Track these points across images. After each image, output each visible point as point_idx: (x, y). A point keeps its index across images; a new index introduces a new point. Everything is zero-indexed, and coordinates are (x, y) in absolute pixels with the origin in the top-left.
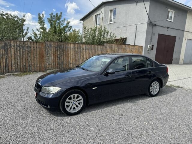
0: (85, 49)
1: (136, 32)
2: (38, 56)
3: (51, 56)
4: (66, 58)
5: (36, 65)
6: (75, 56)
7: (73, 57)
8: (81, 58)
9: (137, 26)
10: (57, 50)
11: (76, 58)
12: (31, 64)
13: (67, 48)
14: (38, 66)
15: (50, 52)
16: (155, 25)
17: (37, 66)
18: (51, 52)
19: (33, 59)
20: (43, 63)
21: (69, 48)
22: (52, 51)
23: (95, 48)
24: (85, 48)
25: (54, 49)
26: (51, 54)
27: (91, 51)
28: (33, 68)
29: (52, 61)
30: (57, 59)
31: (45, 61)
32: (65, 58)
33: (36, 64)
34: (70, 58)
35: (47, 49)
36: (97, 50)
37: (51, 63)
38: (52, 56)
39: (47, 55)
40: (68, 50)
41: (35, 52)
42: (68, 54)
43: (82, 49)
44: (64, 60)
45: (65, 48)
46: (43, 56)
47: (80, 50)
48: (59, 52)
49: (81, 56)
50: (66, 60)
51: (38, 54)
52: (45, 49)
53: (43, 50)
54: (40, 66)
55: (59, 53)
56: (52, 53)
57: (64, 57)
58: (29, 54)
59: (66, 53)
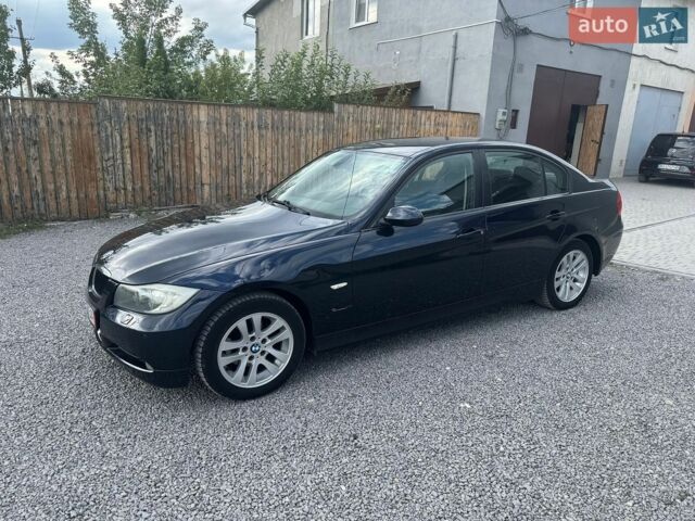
0: (259, 127)
1: (454, 60)
2: (69, 158)
3: (123, 158)
4: (184, 164)
5: (64, 194)
6: (218, 155)
7: (213, 158)
8: (244, 161)
9: (456, 36)
10: (145, 131)
11: (225, 163)
12: (44, 190)
13: (185, 122)
14: (73, 195)
15: (118, 138)
16: (526, 32)
17: (69, 197)
18: (121, 139)
19: (48, 168)
20: (93, 184)
21: (192, 122)
22: (126, 136)
23: (297, 123)
24: (256, 124)
25: (134, 128)
26: (122, 148)
27: (282, 136)
28: (53, 204)
29: (129, 177)
30: (145, 166)
31: (100, 175)
32: (177, 163)
33: (64, 188)
34: (201, 163)
35: (106, 128)
36: (307, 130)
37: (124, 182)
38: (128, 156)
39: (108, 150)
40: (189, 132)
41: (56, 141)
42: (190, 146)
43: (247, 125)
44: (177, 170)
45: (178, 121)
46: (91, 158)
47: (237, 131)
48: (152, 139)
49: (245, 156)
50: (184, 170)
51: (68, 148)
52: (96, 128)
53: (87, 134)
54: (82, 195)
55: (153, 144)
56: (126, 144)
57: (177, 158)
58: (32, 150)
59: (182, 142)
